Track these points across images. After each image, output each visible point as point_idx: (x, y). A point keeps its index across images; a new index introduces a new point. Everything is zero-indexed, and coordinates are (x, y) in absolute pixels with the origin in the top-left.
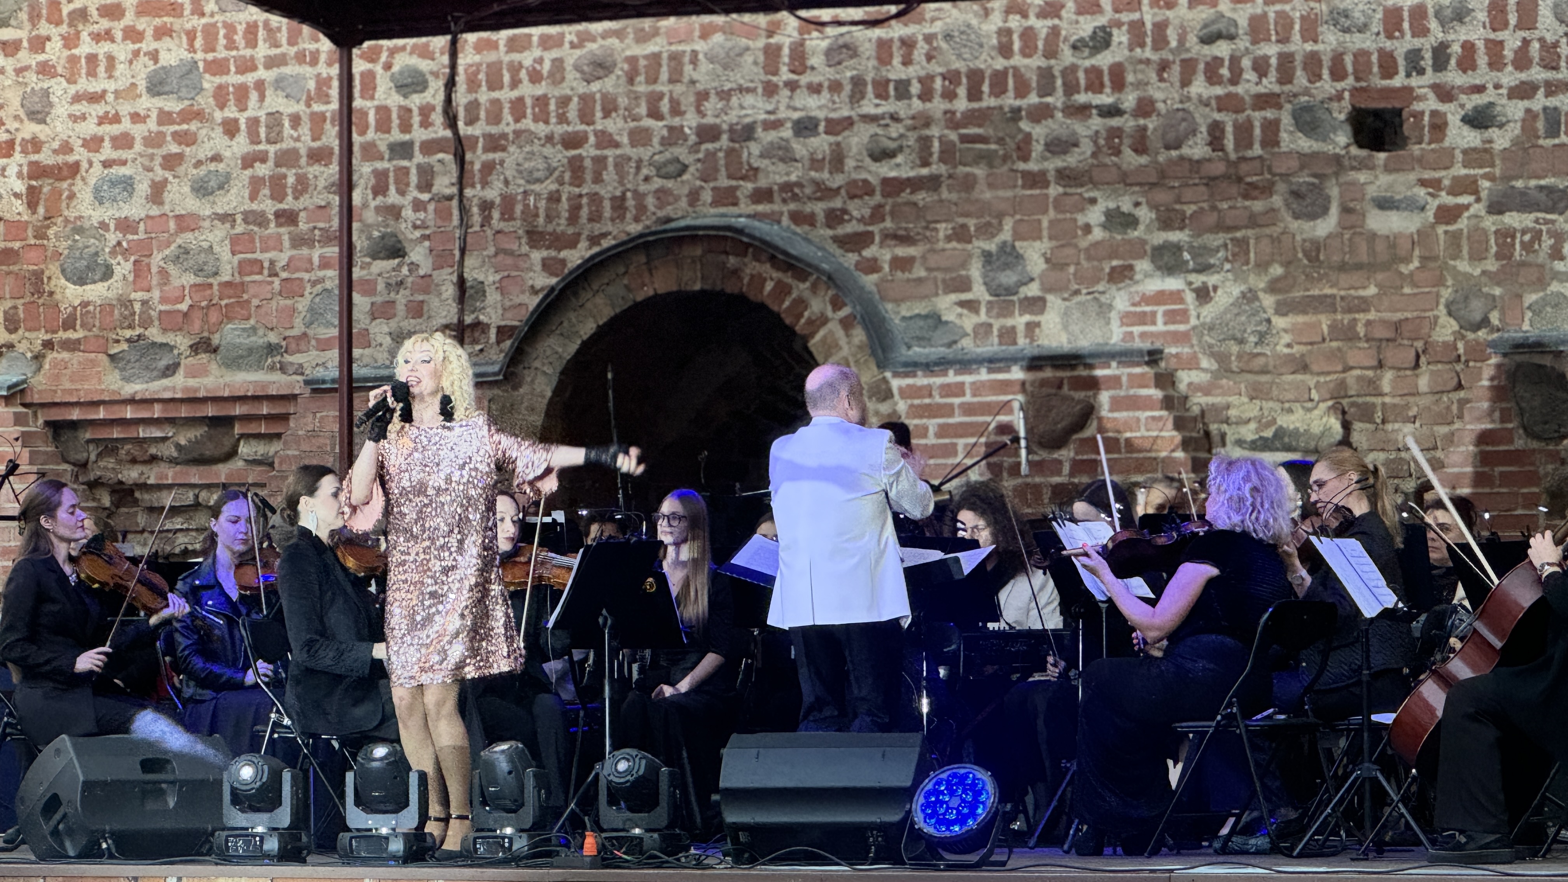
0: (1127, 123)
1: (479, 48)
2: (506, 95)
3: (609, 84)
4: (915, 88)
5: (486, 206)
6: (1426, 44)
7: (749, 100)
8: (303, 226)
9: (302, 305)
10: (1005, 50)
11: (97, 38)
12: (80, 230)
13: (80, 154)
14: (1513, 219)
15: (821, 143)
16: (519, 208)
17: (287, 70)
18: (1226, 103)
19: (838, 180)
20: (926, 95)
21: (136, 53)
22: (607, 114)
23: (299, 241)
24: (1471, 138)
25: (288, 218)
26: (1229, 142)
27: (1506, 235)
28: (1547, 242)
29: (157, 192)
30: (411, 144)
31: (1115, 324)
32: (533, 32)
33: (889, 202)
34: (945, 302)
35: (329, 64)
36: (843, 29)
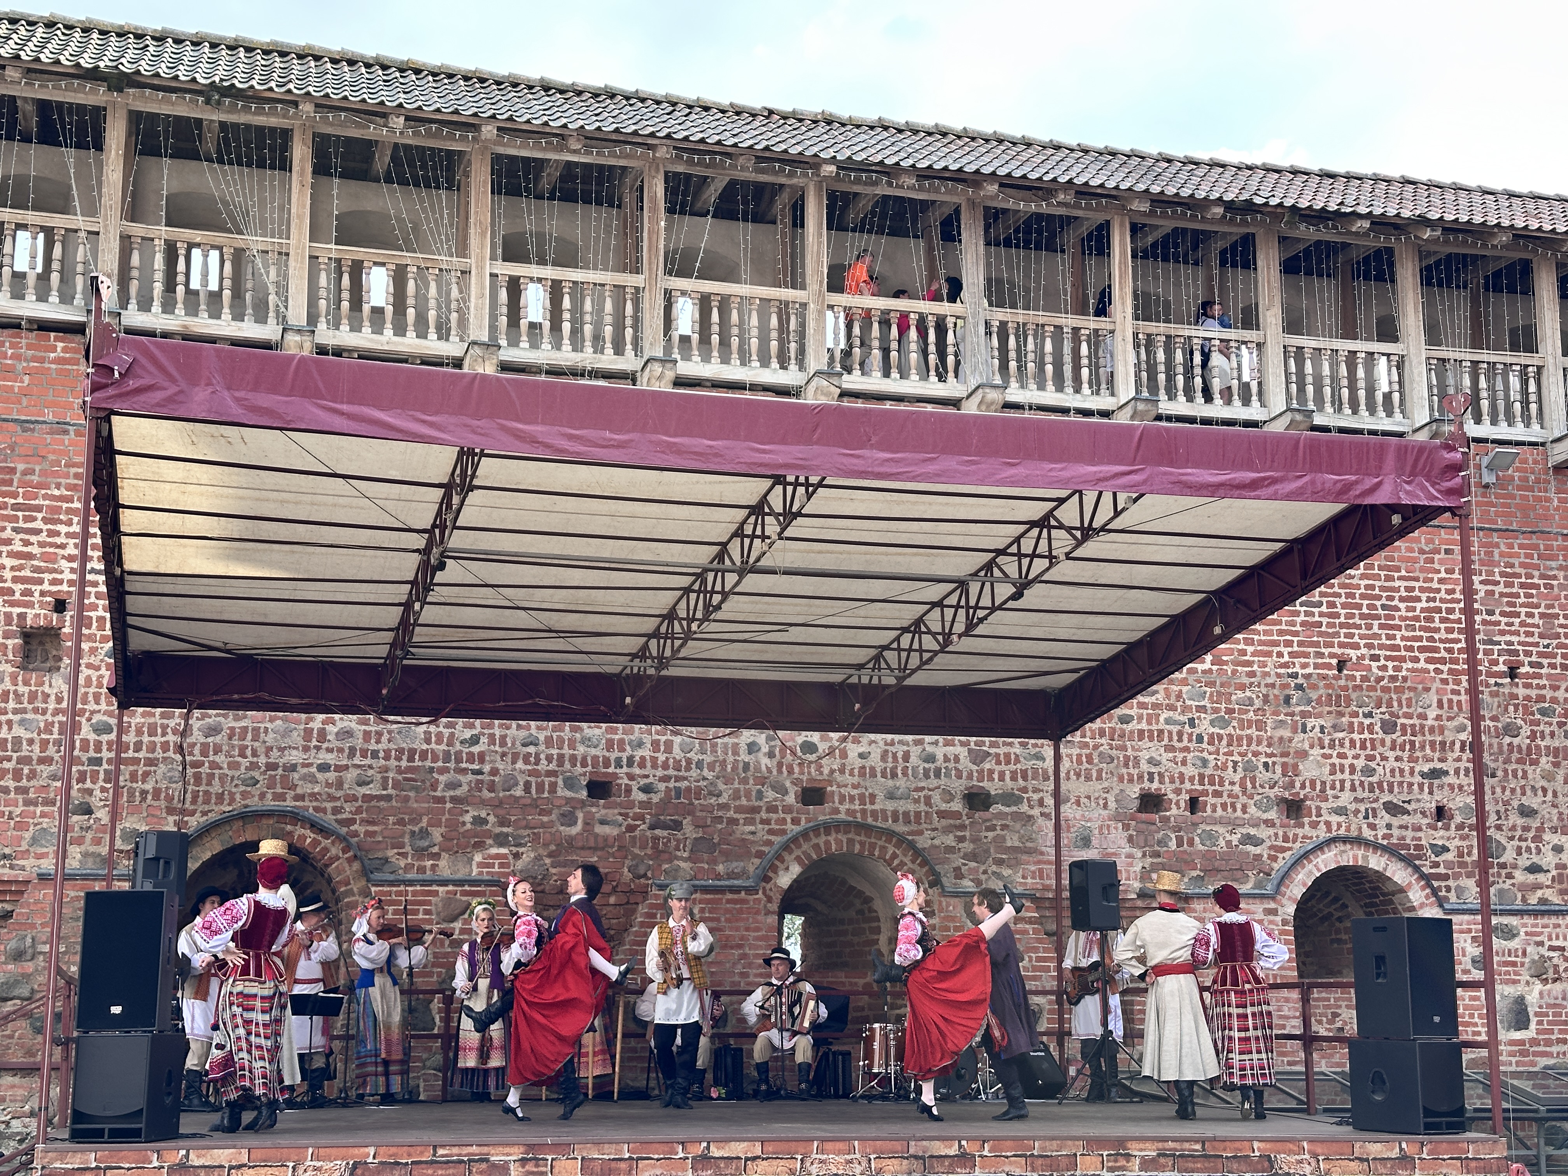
0: (486, 778)
1: (143, 715)
2: (158, 739)
3: (218, 739)
4: (382, 754)
5: (144, 793)
6: (624, 756)
7: (294, 752)
8: (32, 795)
9: (28, 835)
10: (428, 741)
14: (658, 832)
15: (332, 776)
16: (163, 795)
17: (28, 716)
18: (534, 773)
19: (339, 794)
20: (387, 758)
22: (215, 753)
23: (27, 803)
24: (642, 797)
25: (24, 791)
26: (533, 791)
27: (656, 839)
28: (674, 843)
30: (101, 759)
31: (474, 867)
32: (178, 711)
33: (365, 805)
34: (391, 853)
35: (53, 715)
36: (346, 724)
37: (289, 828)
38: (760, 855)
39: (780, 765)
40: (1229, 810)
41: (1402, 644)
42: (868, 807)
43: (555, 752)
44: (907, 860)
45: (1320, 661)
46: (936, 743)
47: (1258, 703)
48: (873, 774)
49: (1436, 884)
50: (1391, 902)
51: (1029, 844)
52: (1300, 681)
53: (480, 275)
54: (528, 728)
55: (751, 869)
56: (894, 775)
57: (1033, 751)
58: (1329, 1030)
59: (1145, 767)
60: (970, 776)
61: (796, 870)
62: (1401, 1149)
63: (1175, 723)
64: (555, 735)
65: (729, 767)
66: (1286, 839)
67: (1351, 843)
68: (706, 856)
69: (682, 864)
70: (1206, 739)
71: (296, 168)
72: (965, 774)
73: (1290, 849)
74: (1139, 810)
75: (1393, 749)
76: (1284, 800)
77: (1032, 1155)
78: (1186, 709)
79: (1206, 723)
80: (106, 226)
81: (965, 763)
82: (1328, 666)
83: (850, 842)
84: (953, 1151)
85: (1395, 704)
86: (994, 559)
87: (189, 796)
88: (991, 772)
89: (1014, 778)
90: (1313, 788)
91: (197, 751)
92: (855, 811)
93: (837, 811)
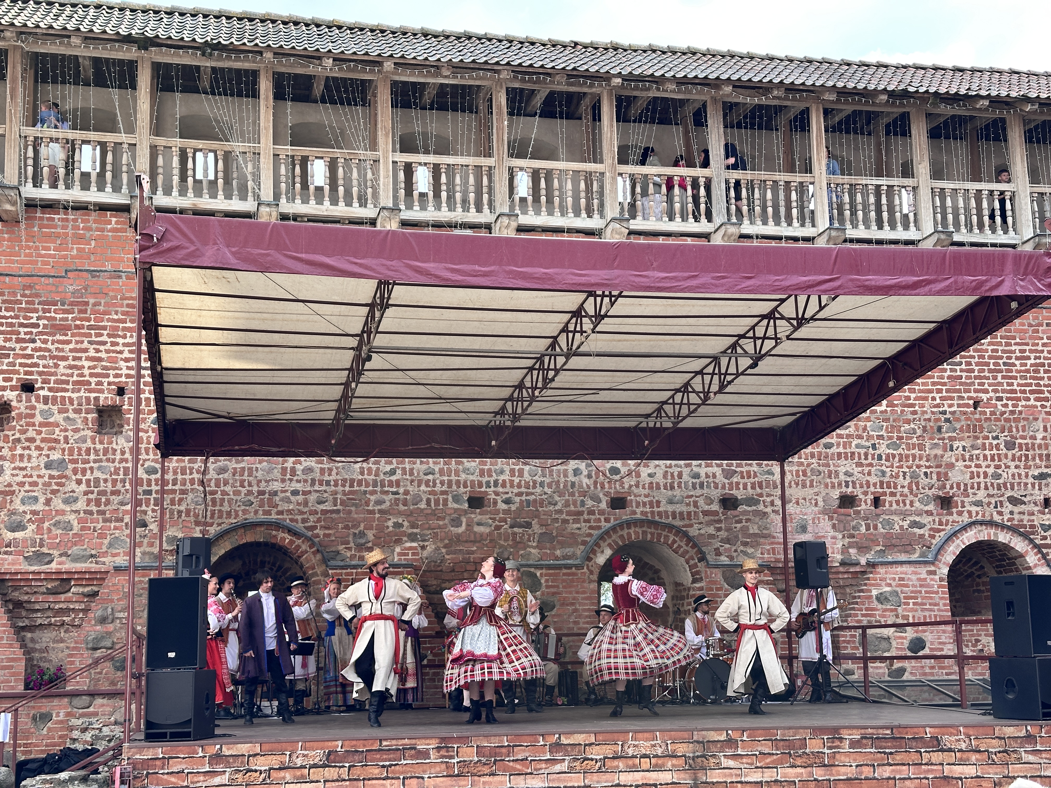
0: (401, 497)
1: (177, 461)
2: (188, 477)
3: (226, 476)
4: (332, 483)
5: (180, 512)
6: (492, 480)
7: (276, 483)
8: (108, 516)
9: (106, 542)
10: (362, 473)
11: (24, 448)
12: (14, 514)
13: (15, 488)
14: (516, 530)
15: (300, 498)
17: (103, 464)
18: (432, 493)
19: (306, 510)
20: (336, 485)
21: (40, 455)
22: (225, 485)
23: (105, 521)
24: (505, 506)
25: (103, 513)
26: (433, 505)
27: (514, 534)
28: (526, 537)
29: (48, 502)
30: (151, 491)
31: (396, 555)
32: (199, 458)
33: (323, 517)
34: (341, 547)
35: (119, 463)
36: (308, 463)
37: (274, 533)
38: (584, 543)
39: (595, 483)
40: (901, 505)
41: (1018, 389)
42: (656, 509)
43: (446, 478)
44: (682, 544)
45: (961, 402)
46: (700, 465)
47: (919, 432)
48: (658, 487)
49: (1045, 551)
50: (1014, 564)
51: (765, 532)
52: (948, 416)
53: (386, 163)
54: (428, 463)
55: (579, 552)
56: (672, 488)
57: (766, 469)
58: (974, 651)
59: (842, 477)
60: (724, 487)
61: (608, 552)
62: (1027, 731)
63: (863, 447)
64: (445, 467)
65: (562, 486)
66: (941, 523)
67: (986, 525)
68: (548, 545)
69: (533, 551)
70: (884, 457)
71: (262, 96)
72: (720, 486)
73: (943, 530)
74: (840, 507)
75: (1013, 460)
76: (939, 497)
77: (776, 739)
78: (869, 438)
79: (884, 447)
80: (140, 140)
81: (720, 478)
82: (967, 406)
83: (644, 533)
84: (723, 737)
85: (1014, 430)
86: (737, 341)
87: (209, 513)
88: (738, 484)
89: (753, 488)
90: (959, 488)
91: (212, 484)
92: (646, 512)
93: (634, 513)
